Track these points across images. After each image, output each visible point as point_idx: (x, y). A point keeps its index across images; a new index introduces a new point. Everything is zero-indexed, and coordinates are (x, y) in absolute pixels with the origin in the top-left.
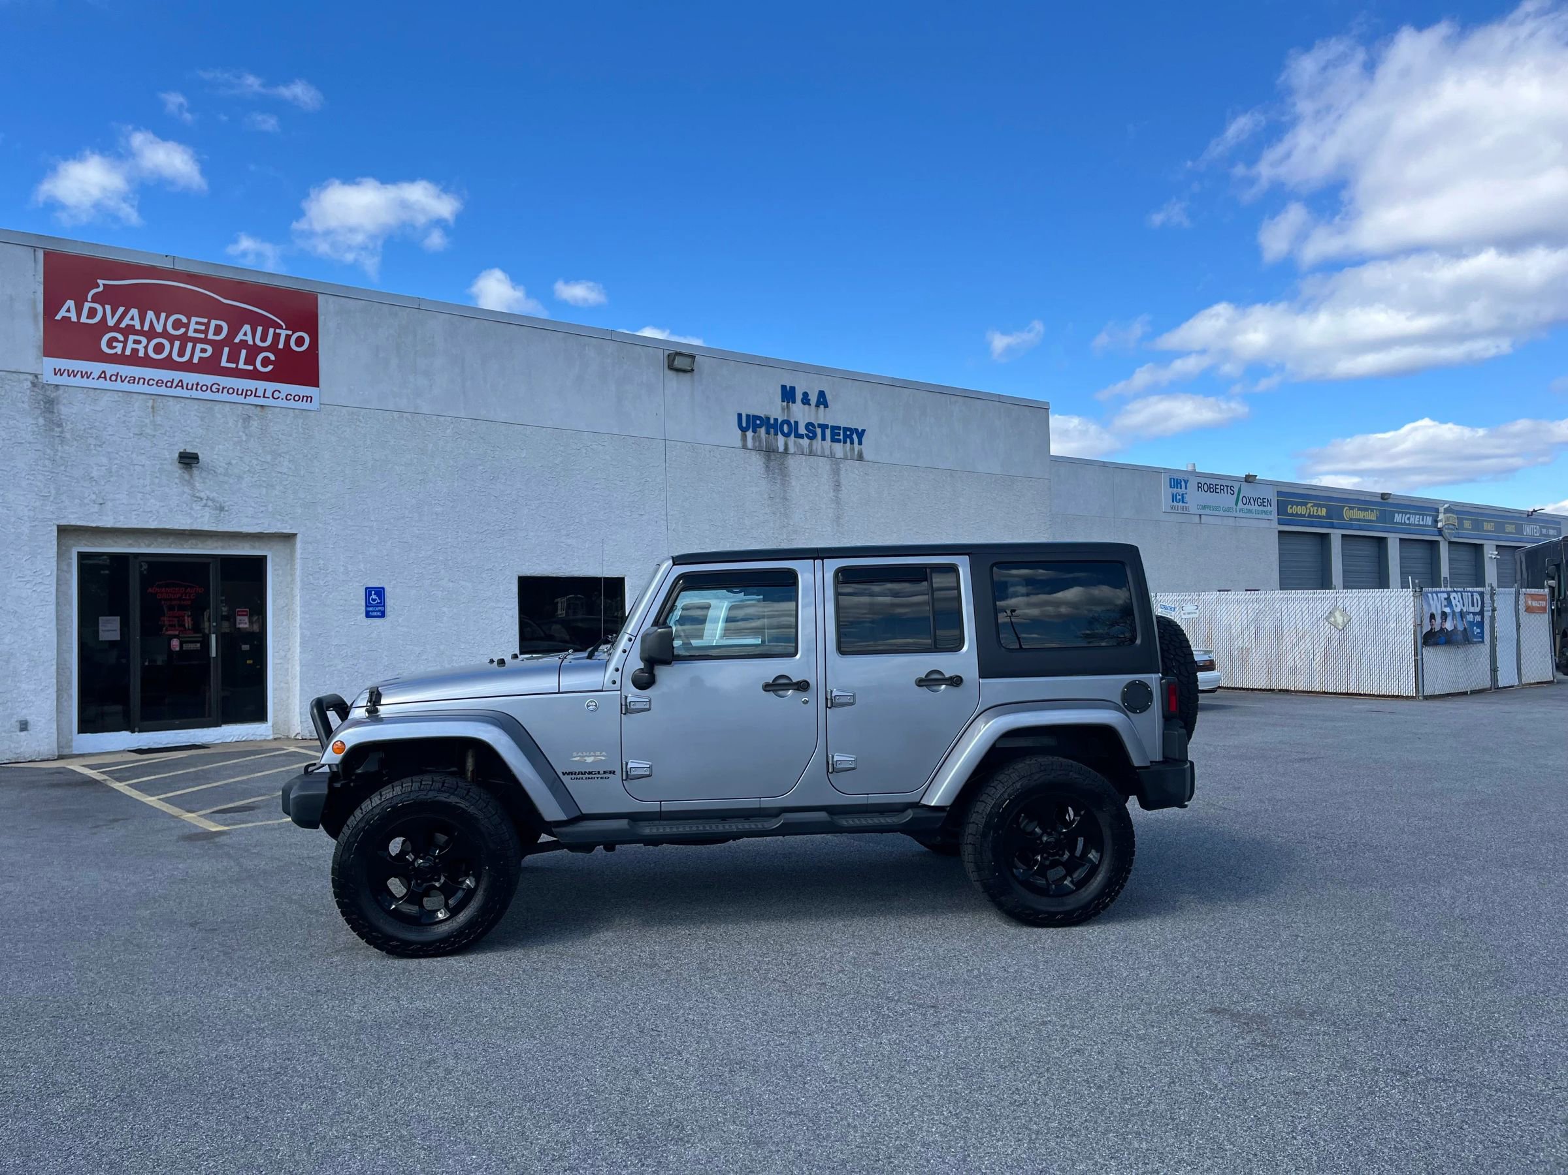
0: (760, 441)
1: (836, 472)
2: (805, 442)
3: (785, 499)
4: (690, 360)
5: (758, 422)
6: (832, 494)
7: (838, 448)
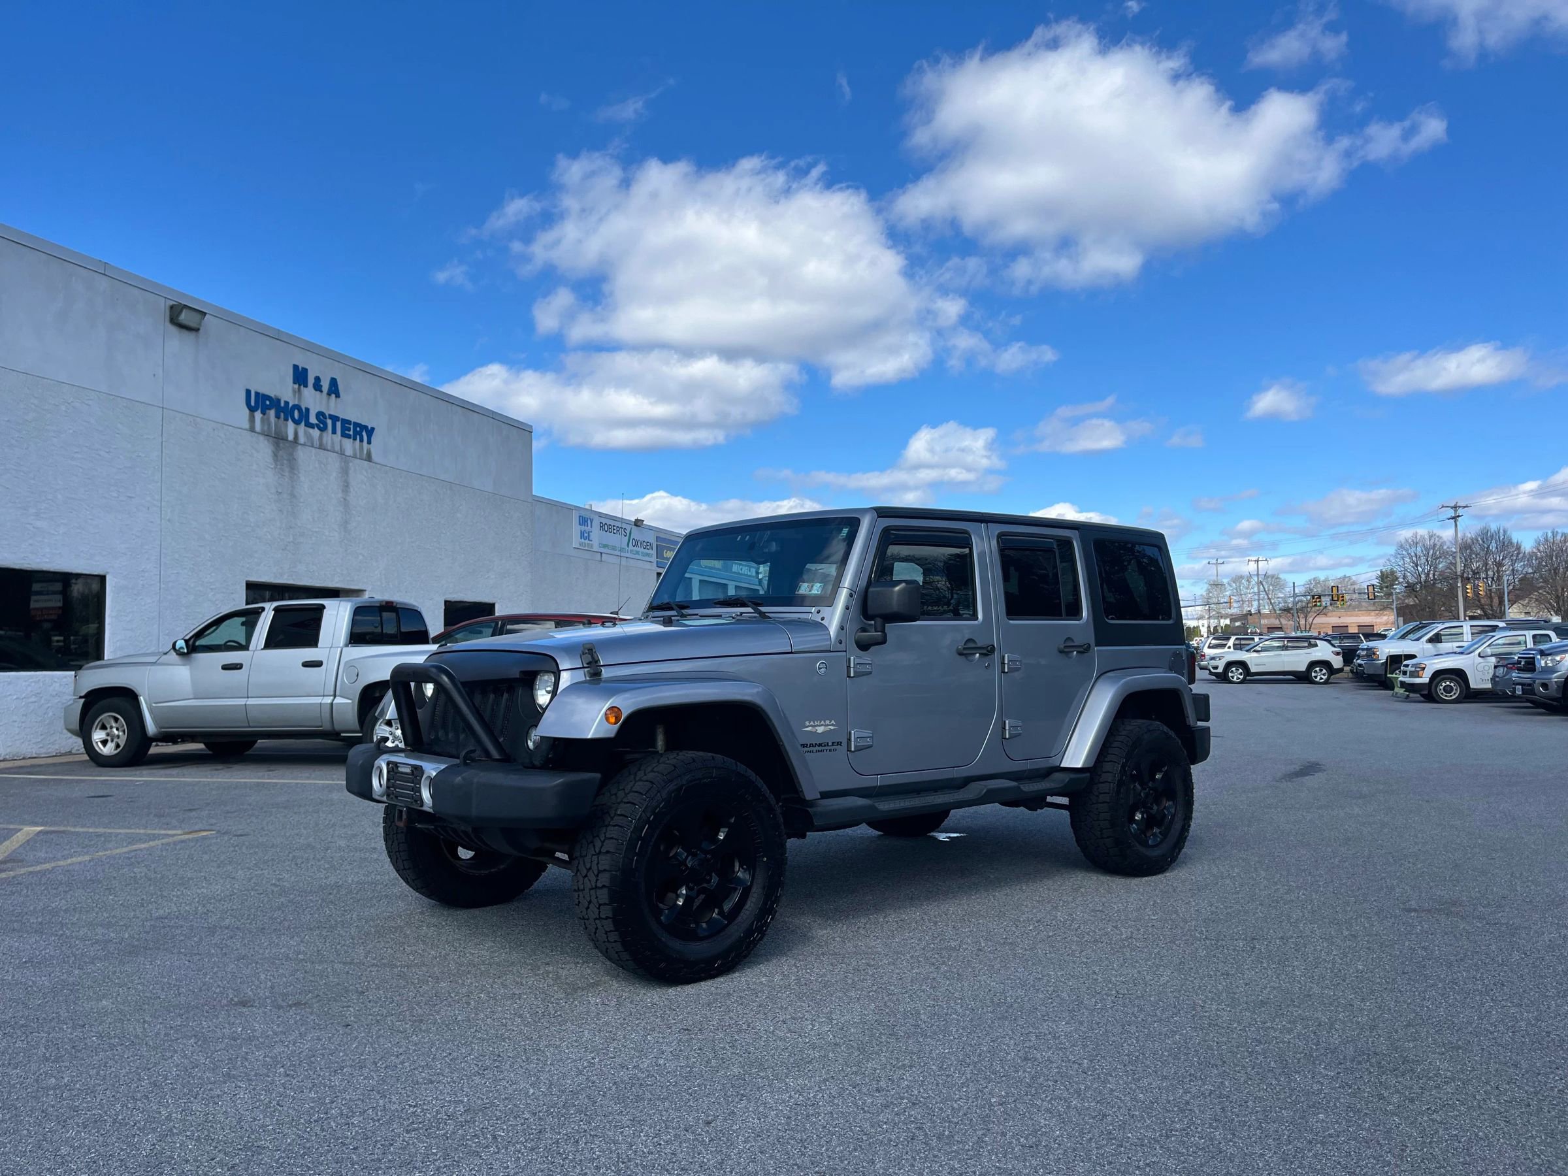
0: (269, 424)
1: (345, 471)
2: (315, 433)
3: (293, 496)
4: (198, 316)
5: (268, 403)
6: (340, 495)
7: (348, 444)
